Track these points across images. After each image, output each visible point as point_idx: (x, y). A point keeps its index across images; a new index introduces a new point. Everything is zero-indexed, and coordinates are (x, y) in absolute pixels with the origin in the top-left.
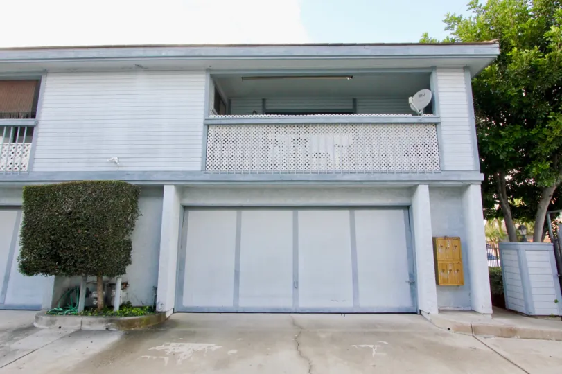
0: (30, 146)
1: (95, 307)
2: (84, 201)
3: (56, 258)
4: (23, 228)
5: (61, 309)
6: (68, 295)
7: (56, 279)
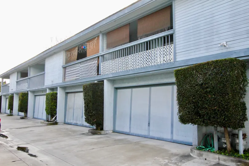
0: (173, 46)
1: (225, 149)
2: (209, 75)
3: (197, 114)
4: (177, 95)
5: (204, 147)
6: (206, 139)
7: (198, 127)
